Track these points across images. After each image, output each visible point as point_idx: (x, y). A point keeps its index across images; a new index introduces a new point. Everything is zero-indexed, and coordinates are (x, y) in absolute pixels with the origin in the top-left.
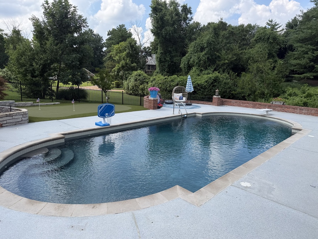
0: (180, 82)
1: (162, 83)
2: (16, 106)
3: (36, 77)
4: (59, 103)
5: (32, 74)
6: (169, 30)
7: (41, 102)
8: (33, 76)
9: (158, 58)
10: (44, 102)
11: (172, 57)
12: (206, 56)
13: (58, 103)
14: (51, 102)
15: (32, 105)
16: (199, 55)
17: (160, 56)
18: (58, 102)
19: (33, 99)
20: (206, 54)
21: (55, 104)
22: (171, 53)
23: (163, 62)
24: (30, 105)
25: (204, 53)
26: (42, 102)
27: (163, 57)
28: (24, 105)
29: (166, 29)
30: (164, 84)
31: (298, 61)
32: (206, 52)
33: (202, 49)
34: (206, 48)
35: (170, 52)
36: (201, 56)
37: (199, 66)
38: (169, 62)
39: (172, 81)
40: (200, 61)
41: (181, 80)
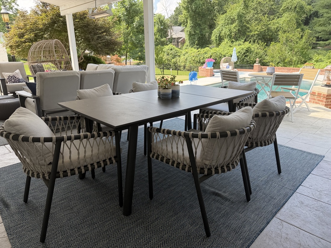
0: (214, 54)
11: (201, 30)
17: (190, 30)
20: (236, 26)
27: (193, 30)
31: (323, 27)
33: (233, 21)
34: (236, 20)
36: (232, 28)
37: (230, 38)
40: (231, 33)
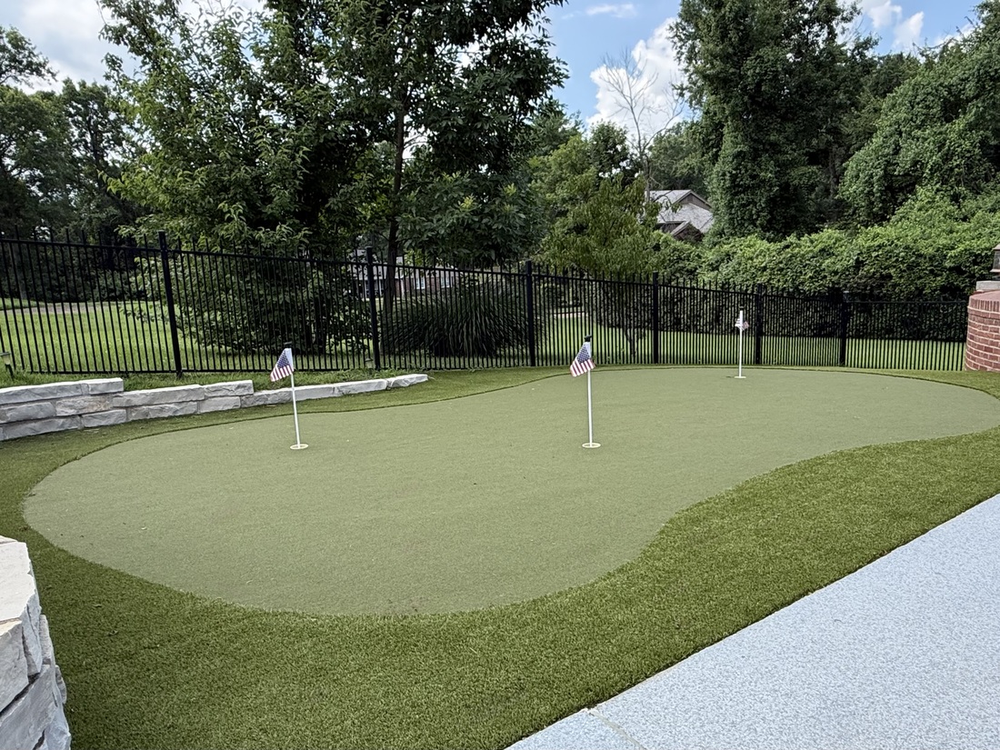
0: (874, 254)
1: (772, 265)
2: (134, 416)
3: (271, 223)
4: (424, 377)
5: (251, 206)
6: (772, 58)
7: (302, 376)
8: (256, 219)
9: (724, 175)
10: (327, 375)
11: (783, 167)
12: (976, 136)
13: (413, 377)
14: (371, 374)
15: (249, 403)
16: (941, 133)
17: (734, 169)
18: (412, 370)
19: (257, 362)
20: (971, 127)
21: (396, 388)
22: (780, 152)
23: (746, 189)
24: (231, 402)
25: (960, 124)
26: (317, 378)
27: (746, 171)
28: (191, 408)
29: (759, 57)
30: (781, 270)
32: (970, 117)
33: (952, 108)
34: (969, 100)
35: (775, 148)
36: (953, 136)
37: (945, 182)
38: (771, 186)
39: (825, 252)
40: (947, 158)
41: (876, 243)
